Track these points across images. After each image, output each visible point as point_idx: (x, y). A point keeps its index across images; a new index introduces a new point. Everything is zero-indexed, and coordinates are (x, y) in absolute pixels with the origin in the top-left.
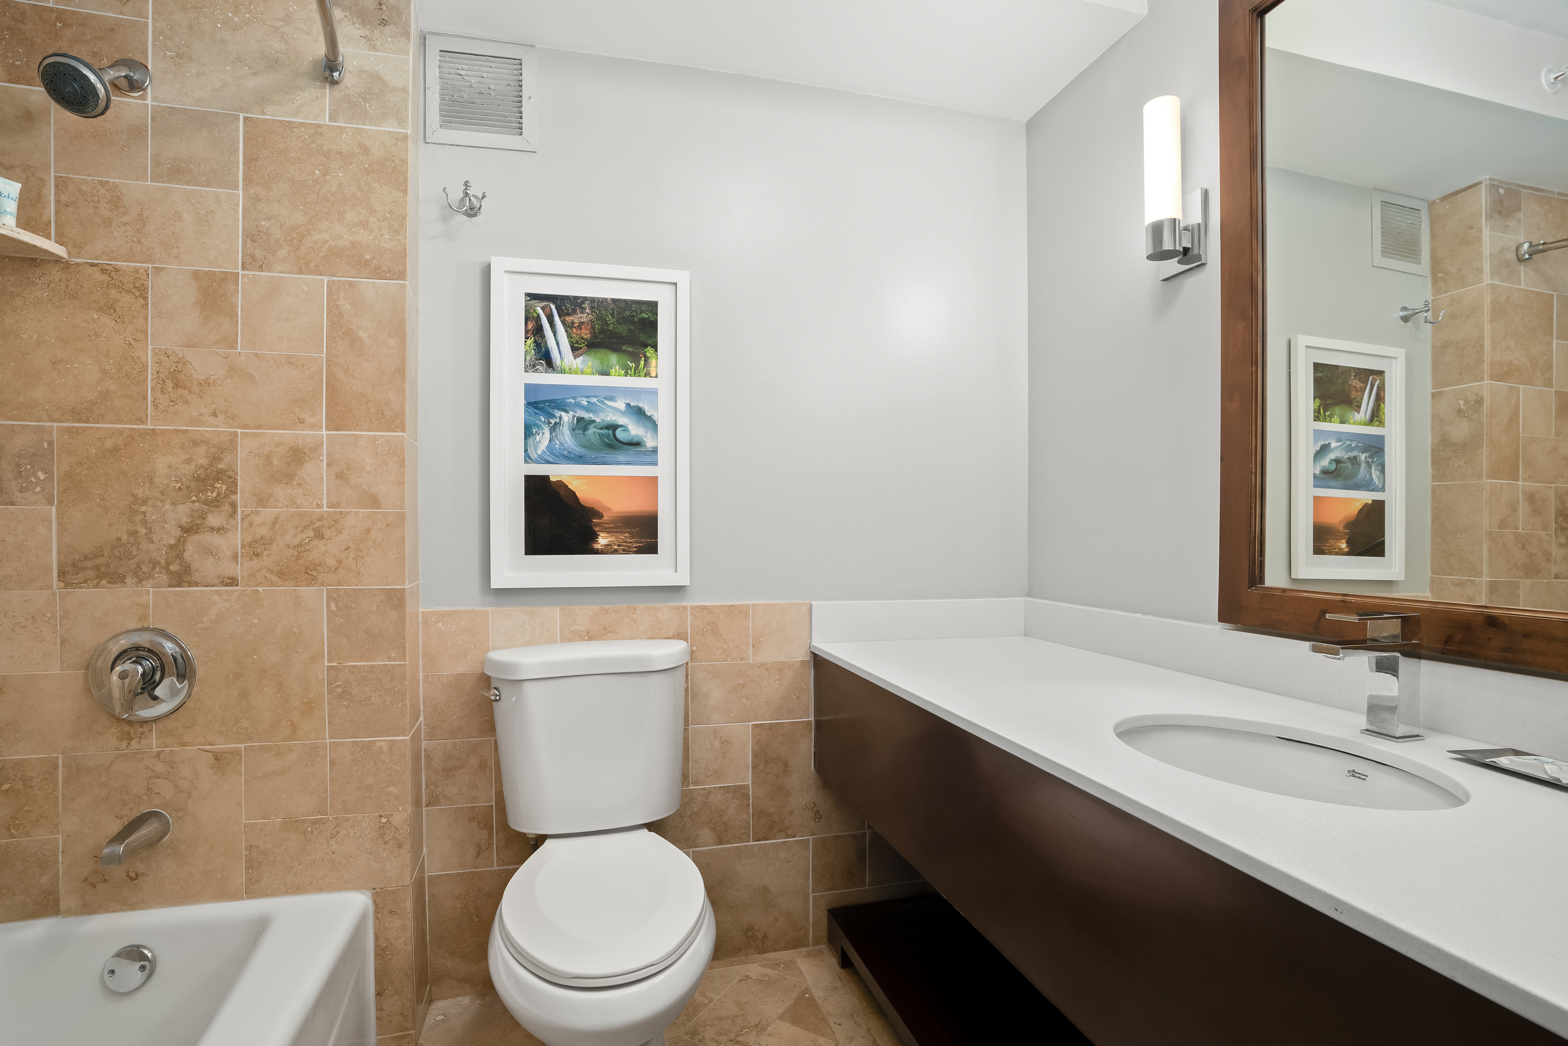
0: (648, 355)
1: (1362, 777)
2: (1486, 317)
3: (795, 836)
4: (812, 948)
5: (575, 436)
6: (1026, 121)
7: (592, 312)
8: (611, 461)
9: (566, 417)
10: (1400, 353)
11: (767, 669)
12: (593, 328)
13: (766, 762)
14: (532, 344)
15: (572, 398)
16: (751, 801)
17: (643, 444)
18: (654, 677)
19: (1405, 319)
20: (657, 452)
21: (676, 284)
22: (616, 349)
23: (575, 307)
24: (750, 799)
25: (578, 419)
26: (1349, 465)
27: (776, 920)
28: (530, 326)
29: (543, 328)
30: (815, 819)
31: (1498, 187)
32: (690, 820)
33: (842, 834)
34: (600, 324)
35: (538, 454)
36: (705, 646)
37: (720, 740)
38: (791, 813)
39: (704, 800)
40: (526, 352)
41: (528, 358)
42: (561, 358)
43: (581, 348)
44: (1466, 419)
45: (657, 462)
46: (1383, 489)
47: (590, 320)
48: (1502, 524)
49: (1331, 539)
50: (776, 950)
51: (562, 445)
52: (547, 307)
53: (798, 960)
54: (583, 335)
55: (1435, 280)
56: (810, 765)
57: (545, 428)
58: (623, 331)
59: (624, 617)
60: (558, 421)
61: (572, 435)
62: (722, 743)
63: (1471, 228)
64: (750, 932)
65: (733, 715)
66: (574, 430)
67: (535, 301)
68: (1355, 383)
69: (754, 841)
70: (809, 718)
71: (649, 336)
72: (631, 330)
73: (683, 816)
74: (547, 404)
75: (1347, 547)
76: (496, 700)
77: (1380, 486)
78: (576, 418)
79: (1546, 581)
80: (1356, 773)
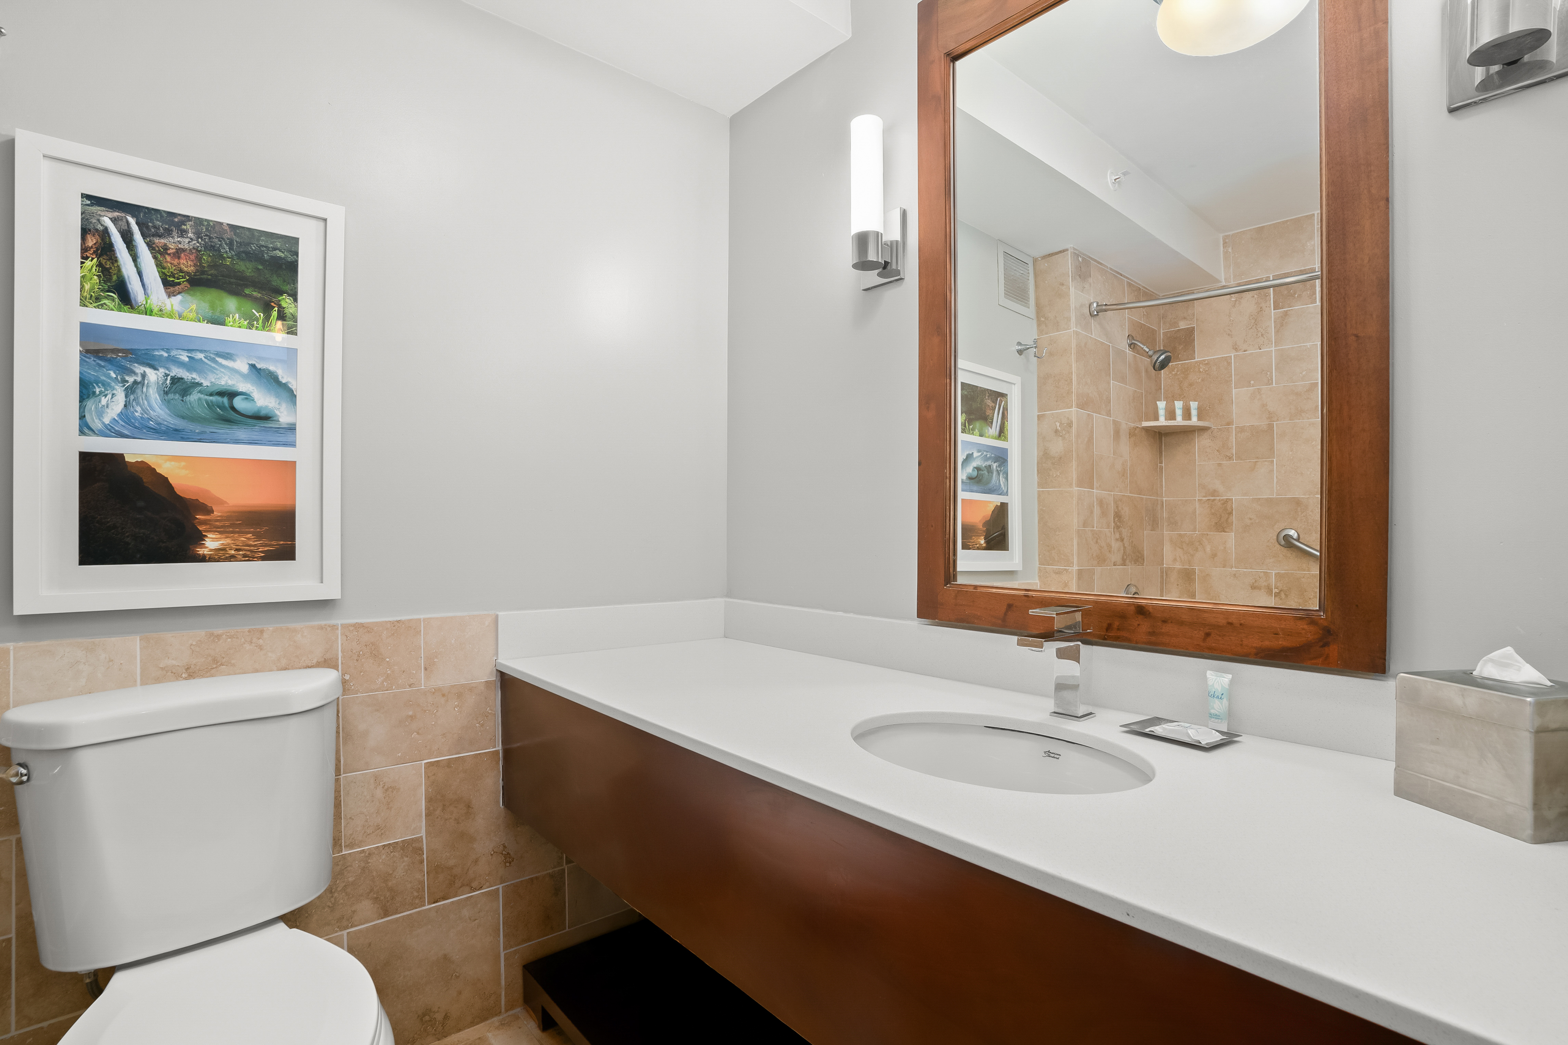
0: (284, 304)
1: (1056, 756)
2: (1073, 357)
3: (481, 887)
4: (505, 1015)
5: (169, 402)
6: (730, 116)
7: (198, 238)
8: (226, 439)
9: (153, 376)
10: (1017, 380)
11: (443, 695)
12: (199, 259)
13: (444, 805)
14: (94, 268)
15: (163, 349)
16: (425, 856)
17: (274, 419)
18: (294, 722)
19: (1020, 352)
20: (295, 430)
21: (325, 220)
22: (235, 292)
23: (170, 226)
24: (423, 854)
25: (173, 379)
26: (985, 472)
27: (460, 993)
28: (91, 242)
29: (113, 247)
30: (505, 863)
31: (1078, 256)
32: (344, 894)
33: (537, 875)
34: (210, 256)
35: (103, 423)
36: (362, 673)
37: (383, 787)
38: (476, 861)
39: (363, 864)
40: (83, 277)
41: (87, 287)
42: (146, 293)
43: (179, 284)
44: (1061, 438)
45: (295, 442)
46: (1007, 494)
47: (194, 248)
48: (1085, 524)
49: (974, 536)
50: (460, 1030)
51: (146, 413)
52: (122, 220)
53: (490, 1035)
54: (182, 266)
55: (1039, 324)
56: (498, 802)
57: (117, 387)
58: (246, 270)
59: (245, 643)
60: (139, 379)
61: (163, 400)
62: (387, 790)
63: (1063, 285)
64: (426, 1017)
65: (400, 754)
66: (166, 393)
67: (99, 208)
68: (989, 402)
69: (430, 903)
70: (495, 747)
71: (284, 281)
72: (258, 269)
73: (333, 891)
74: (120, 354)
75: (985, 542)
76: (21, 783)
77: (1005, 491)
78: (169, 378)
79: (1109, 568)
80: (1051, 753)
